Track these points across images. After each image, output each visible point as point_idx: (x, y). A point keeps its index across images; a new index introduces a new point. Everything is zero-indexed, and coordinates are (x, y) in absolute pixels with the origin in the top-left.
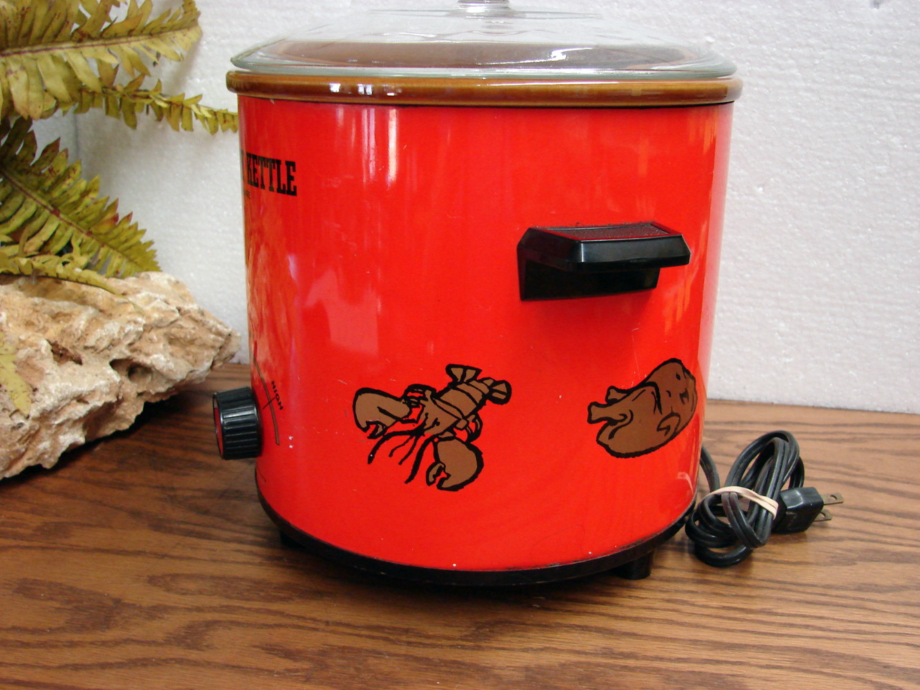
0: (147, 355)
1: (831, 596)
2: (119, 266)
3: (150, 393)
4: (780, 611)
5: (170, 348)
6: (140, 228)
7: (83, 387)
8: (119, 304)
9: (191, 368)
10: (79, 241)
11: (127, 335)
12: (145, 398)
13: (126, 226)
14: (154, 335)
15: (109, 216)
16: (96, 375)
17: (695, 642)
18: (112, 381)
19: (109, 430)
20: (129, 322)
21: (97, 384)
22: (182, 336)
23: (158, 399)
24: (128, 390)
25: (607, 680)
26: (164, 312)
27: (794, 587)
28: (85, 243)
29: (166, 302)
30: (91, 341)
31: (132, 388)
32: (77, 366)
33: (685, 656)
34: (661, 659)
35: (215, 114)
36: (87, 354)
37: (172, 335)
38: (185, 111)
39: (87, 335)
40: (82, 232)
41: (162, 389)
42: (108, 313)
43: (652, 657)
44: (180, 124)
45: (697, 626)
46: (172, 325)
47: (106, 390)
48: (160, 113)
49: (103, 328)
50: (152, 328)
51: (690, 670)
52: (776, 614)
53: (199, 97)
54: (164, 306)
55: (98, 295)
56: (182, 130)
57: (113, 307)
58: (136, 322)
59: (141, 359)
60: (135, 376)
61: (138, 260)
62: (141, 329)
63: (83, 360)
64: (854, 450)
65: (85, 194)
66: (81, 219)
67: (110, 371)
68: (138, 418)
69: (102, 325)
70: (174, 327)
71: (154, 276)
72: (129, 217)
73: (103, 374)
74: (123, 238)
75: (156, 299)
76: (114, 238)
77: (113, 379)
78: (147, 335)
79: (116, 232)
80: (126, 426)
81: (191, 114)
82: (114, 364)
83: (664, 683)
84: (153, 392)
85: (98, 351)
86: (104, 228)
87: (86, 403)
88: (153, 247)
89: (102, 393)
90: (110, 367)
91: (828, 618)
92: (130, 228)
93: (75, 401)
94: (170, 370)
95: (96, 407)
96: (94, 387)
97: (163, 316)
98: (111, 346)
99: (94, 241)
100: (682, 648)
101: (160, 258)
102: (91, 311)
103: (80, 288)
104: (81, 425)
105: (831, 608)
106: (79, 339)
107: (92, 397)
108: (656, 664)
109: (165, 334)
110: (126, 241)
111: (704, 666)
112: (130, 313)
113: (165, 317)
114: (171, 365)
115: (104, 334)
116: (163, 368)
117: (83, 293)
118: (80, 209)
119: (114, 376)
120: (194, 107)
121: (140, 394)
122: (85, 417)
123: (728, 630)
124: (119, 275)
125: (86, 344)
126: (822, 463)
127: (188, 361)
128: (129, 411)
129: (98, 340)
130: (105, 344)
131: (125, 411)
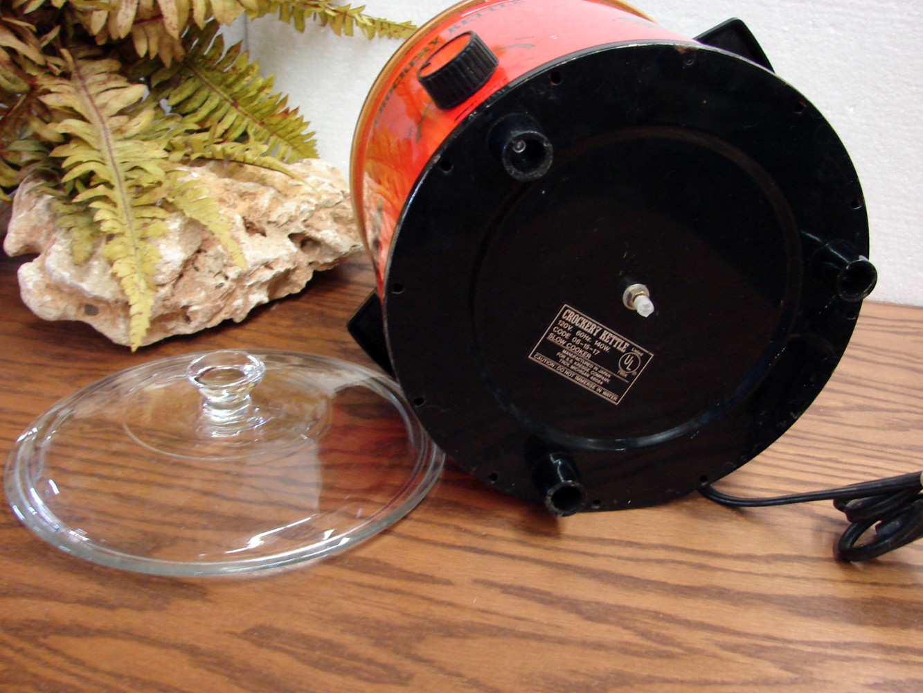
0: (318, 230)
1: (886, 452)
2: (285, 152)
3: (318, 263)
4: (844, 460)
5: (336, 226)
6: (305, 120)
7: (270, 256)
8: (293, 186)
9: (354, 243)
10: (253, 130)
11: (302, 213)
12: (314, 267)
13: (294, 118)
14: (323, 214)
15: (281, 110)
16: (279, 246)
17: (775, 478)
18: (290, 251)
19: (283, 293)
20: (303, 202)
21: (279, 253)
22: (345, 215)
23: (324, 269)
24: (301, 260)
26: (331, 194)
27: (857, 444)
28: (258, 132)
29: (331, 185)
30: (273, 218)
31: (304, 258)
32: (263, 238)
35: (373, 21)
36: (270, 228)
37: (337, 214)
38: (347, 18)
39: (270, 211)
40: (256, 122)
41: (330, 260)
42: (284, 193)
44: (343, 30)
45: (777, 467)
46: (337, 206)
47: (287, 258)
48: (325, 19)
49: (283, 206)
50: (321, 208)
52: (841, 462)
53: (363, 7)
54: (330, 189)
55: (275, 177)
56: (343, 35)
57: (288, 189)
58: (309, 202)
59: (313, 233)
60: (305, 248)
61: (300, 148)
62: (313, 208)
63: (268, 233)
64: (916, 342)
65: (261, 89)
66: (256, 111)
67: (289, 243)
68: (309, 284)
69: (282, 204)
70: (338, 208)
71: (314, 162)
72: (296, 110)
73: (284, 245)
74: (290, 129)
75: (323, 183)
76: (282, 129)
77: (291, 249)
78: (318, 214)
79: (284, 123)
80: (297, 290)
81: (352, 22)
82: (292, 237)
84: (321, 262)
85: (279, 226)
86: (275, 120)
87: (271, 268)
88: (314, 137)
89: (284, 261)
90: (288, 240)
91: (882, 468)
92: (297, 120)
93: (263, 267)
94: (337, 244)
95: (278, 273)
96: (276, 257)
97: (330, 197)
98: (290, 223)
99: (265, 130)
101: (319, 147)
102: (272, 191)
103: (259, 171)
104: (266, 287)
105: (886, 461)
106: (263, 215)
107: (277, 264)
109: (331, 214)
110: (292, 131)
112: (303, 194)
113: (332, 199)
114: (338, 240)
115: (284, 211)
116: (332, 241)
117: (263, 175)
118: (256, 103)
119: (293, 247)
120: (356, 16)
121: (310, 264)
122: (270, 280)
123: (802, 471)
124: (285, 160)
125: (270, 220)
126: (888, 350)
127: (351, 237)
128: (301, 277)
129: (279, 216)
130: (284, 220)
131: (298, 277)
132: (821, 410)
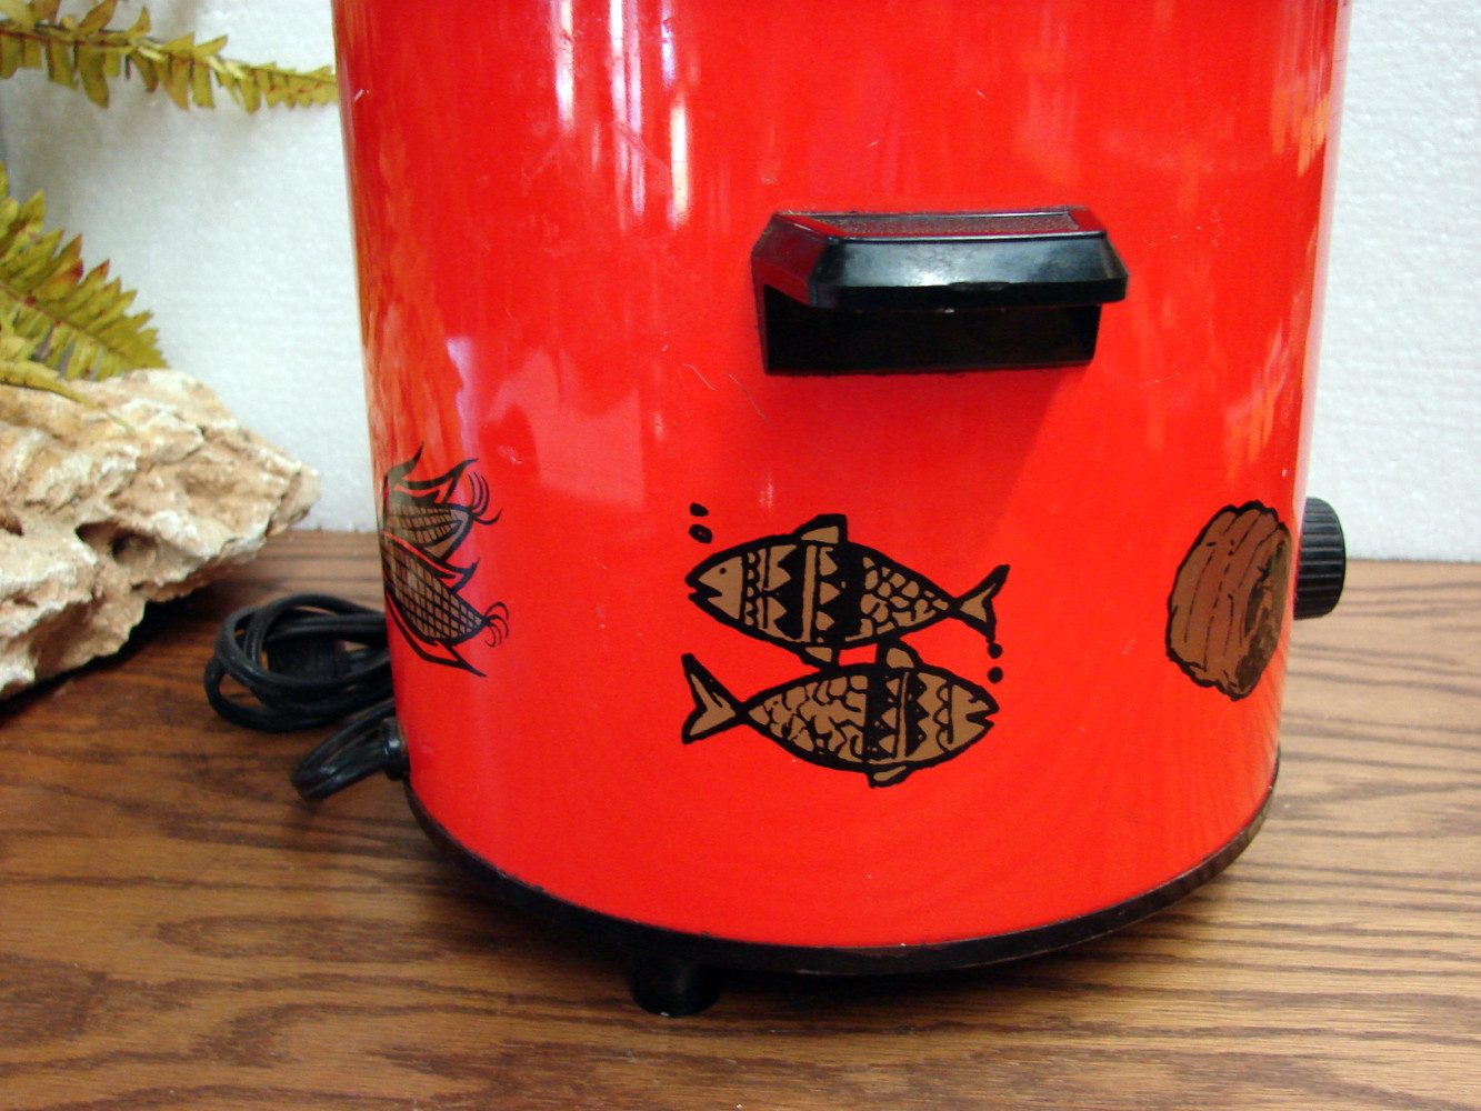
0: (146, 513)
1: (1457, 893)
2: (89, 361)
3: (154, 585)
4: (1369, 927)
5: (188, 501)
6: (124, 289)
7: (25, 576)
8: (90, 423)
9: (230, 535)
10: (12, 316)
11: (105, 478)
12: (147, 594)
13: (99, 285)
14: (157, 477)
15: (66, 266)
16: (51, 554)
18: (81, 564)
19: (80, 656)
21: (51, 569)
22: (211, 477)
23: (170, 595)
24: (113, 581)
25: (1068, 1081)
26: (174, 435)
27: (1385, 881)
28: (23, 320)
29: (178, 416)
30: (38, 491)
31: (119, 576)
32: (13, 539)
33: (1209, 1025)
34: (1166, 1033)
35: (252, 71)
36: (32, 516)
37: (193, 476)
38: (198, 70)
39: (30, 480)
40: (17, 298)
41: (177, 574)
42: (71, 439)
43: (1147, 1030)
44: (190, 96)
46: (192, 458)
47: (70, 579)
48: (153, 76)
49: (59, 466)
50: (153, 465)
51: (1223, 1050)
52: (1363, 933)
53: (221, 41)
54: (173, 424)
55: (49, 408)
56: (193, 107)
57: (79, 430)
58: (122, 454)
59: (135, 521)
60: (126, 554)
61: (125, 348)
62: (132, 466)
63: (25, 527)
64: (1439, 629)
65: (17, 225)
66: (12, 275)
67: (77, 545)
68: (135, 631)
69: (58, 462)
70: (193, 462)
71: (156, 377)
72: (103, 269)
73: (64, 551)
74: (94, 309)
75: (158, 411)
76: (80, 308)
77: (82, 559)
78: (144, 478)
79: (81, 296)
80: (112, 647)
81: (208, 76)
82: (84, 532)
83: (1180, 1079)
84: (159, 582)
85: (52, 509)
86: (58, 290)
87: (33, 605)
88: (150, 324)
89: (62, 586)
90: (76, 538)
91: (1460, 936)
92: (106, 288)
93: (10, 603)
94: (191, 540)
95: (52, 612)
96: (44, 576)
97: (172, 441)
98: (77, 501)
99: (40, 315)
100: (1201, 1009)
101: (165, 343)
102: (36, 436)
103: (15, 397)
104: (25, 647)
105: (1463, 916)
106: (14, 489)
107: (45, 593)
108: (1157, 1043)
109: (178, 476)
110: (101, 313)
111: (1249, 1041)
112: (111, 439)
113: (177, 444)
114: (192, 530)
115: (62, 477)
116: (177, 535)
117: (22, 406)
118: (10, 256)
119: (86, 555)
120: (213, 62)
121: (136, 588)
122: (32, 630)
123: (1281, 969)
124: (91, 375)
125: (29, 497)
126: (1386, 654)
127: (224, 522)
128: (117, 620)
129: (51, 488)
130: (65, 495)
131: (109, 619)
132: (1287, 806)
